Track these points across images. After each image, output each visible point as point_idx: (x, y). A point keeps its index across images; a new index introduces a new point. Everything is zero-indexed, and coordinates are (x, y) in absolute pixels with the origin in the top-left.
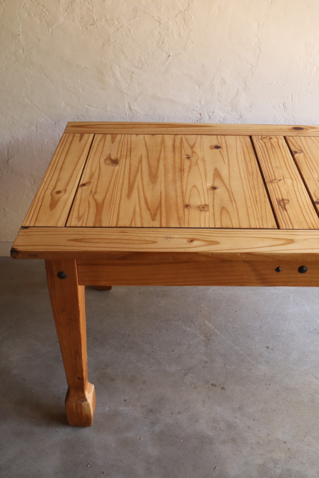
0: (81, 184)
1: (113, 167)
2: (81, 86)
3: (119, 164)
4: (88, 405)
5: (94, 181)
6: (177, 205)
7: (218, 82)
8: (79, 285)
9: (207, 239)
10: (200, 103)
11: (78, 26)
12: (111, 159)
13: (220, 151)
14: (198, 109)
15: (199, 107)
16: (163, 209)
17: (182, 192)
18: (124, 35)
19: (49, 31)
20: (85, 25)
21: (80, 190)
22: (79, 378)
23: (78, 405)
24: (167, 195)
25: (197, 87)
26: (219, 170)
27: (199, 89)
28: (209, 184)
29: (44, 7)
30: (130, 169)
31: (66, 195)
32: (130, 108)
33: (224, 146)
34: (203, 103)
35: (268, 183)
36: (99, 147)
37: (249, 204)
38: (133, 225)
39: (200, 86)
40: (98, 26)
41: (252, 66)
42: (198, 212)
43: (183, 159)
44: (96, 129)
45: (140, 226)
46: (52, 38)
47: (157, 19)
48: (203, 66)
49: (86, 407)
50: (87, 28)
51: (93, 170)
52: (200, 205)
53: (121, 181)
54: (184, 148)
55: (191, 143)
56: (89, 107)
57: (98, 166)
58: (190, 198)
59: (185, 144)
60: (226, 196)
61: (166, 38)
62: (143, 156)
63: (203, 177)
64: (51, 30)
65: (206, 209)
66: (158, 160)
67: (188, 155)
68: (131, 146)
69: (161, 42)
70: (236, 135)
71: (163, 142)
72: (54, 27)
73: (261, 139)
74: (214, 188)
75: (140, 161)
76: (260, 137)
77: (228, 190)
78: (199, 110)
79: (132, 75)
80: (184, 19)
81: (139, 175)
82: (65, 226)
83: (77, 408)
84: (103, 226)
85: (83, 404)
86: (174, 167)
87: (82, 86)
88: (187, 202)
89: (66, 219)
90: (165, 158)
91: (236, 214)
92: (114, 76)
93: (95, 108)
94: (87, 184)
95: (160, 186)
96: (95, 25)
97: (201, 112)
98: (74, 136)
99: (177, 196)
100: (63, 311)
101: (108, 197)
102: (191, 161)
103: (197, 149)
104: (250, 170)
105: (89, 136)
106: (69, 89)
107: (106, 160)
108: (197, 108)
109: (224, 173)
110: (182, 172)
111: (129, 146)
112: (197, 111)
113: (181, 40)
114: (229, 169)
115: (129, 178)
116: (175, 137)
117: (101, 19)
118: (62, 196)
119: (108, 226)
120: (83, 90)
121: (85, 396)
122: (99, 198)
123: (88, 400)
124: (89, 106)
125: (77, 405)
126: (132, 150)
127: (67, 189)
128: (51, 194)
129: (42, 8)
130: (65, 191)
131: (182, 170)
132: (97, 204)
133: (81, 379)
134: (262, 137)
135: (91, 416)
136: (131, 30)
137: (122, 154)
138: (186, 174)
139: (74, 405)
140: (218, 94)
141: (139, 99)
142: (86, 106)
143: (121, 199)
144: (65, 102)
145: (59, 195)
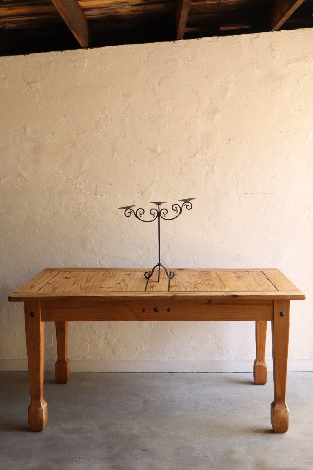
0: (48, 283)
4: (42, 410)
5: (55, 283)
7: (152, 246)
8: (41, 321)
11: (71, 216)
12: (66, 278)
13: (129, 275)
18: (97, 221)
21: (46, 285)
22: (37, 389)
23: (36, 410)
24: (92, 285)
25: (140, 250)
26: (125, 280)
28: (117, 283)
32: (100, 263)
34: (144, 260)
36: (61, 275)
39: (141, 249)
40: (83, 216)
41: (172, 237)
46: (56, 223)
47: (116, 211)
48: (143, 237)
49: (40, 411)
50: (76, 217)
55: (114, 273)
58: (104, 286)
61: (121, 222)
64: (55, 218)
67: (110, 276)
69: (118, 224)
72: (57, 217)
75: (83, 278)
77: (126, 284)
79: (101, 243)
81: (80, 281)
85: (39, 409)
87: (71, 250)
89: (37, 291)
90: (97, 277)
92: (91, 244)
94: (51, 283)
96: (81, 215)
97: (143, 265)
101: (61, 286)
102: (111, 278)
103: (117, 275)
104: (142, 280)
106: (64, 252)
112: (141, 265)
115: (74, 282)
117: (84, 212)
118: (37, 286)
120: (72, 253)
121: (40, 404)
122: (55, 286)
123: (42, 407)
124: (76, 262)
128: (31, 285)
129: (51, 207)
130: (39, 285)
131: (104, 280)
133: (39, 390)
135: (43, 420)
136: (101, 218)
138: (106, 281)
140: (153, 254)
141: (106, 257)
142: (74, 263)
143: (68, 286)
144: (61, 261)
145: (35, 286)
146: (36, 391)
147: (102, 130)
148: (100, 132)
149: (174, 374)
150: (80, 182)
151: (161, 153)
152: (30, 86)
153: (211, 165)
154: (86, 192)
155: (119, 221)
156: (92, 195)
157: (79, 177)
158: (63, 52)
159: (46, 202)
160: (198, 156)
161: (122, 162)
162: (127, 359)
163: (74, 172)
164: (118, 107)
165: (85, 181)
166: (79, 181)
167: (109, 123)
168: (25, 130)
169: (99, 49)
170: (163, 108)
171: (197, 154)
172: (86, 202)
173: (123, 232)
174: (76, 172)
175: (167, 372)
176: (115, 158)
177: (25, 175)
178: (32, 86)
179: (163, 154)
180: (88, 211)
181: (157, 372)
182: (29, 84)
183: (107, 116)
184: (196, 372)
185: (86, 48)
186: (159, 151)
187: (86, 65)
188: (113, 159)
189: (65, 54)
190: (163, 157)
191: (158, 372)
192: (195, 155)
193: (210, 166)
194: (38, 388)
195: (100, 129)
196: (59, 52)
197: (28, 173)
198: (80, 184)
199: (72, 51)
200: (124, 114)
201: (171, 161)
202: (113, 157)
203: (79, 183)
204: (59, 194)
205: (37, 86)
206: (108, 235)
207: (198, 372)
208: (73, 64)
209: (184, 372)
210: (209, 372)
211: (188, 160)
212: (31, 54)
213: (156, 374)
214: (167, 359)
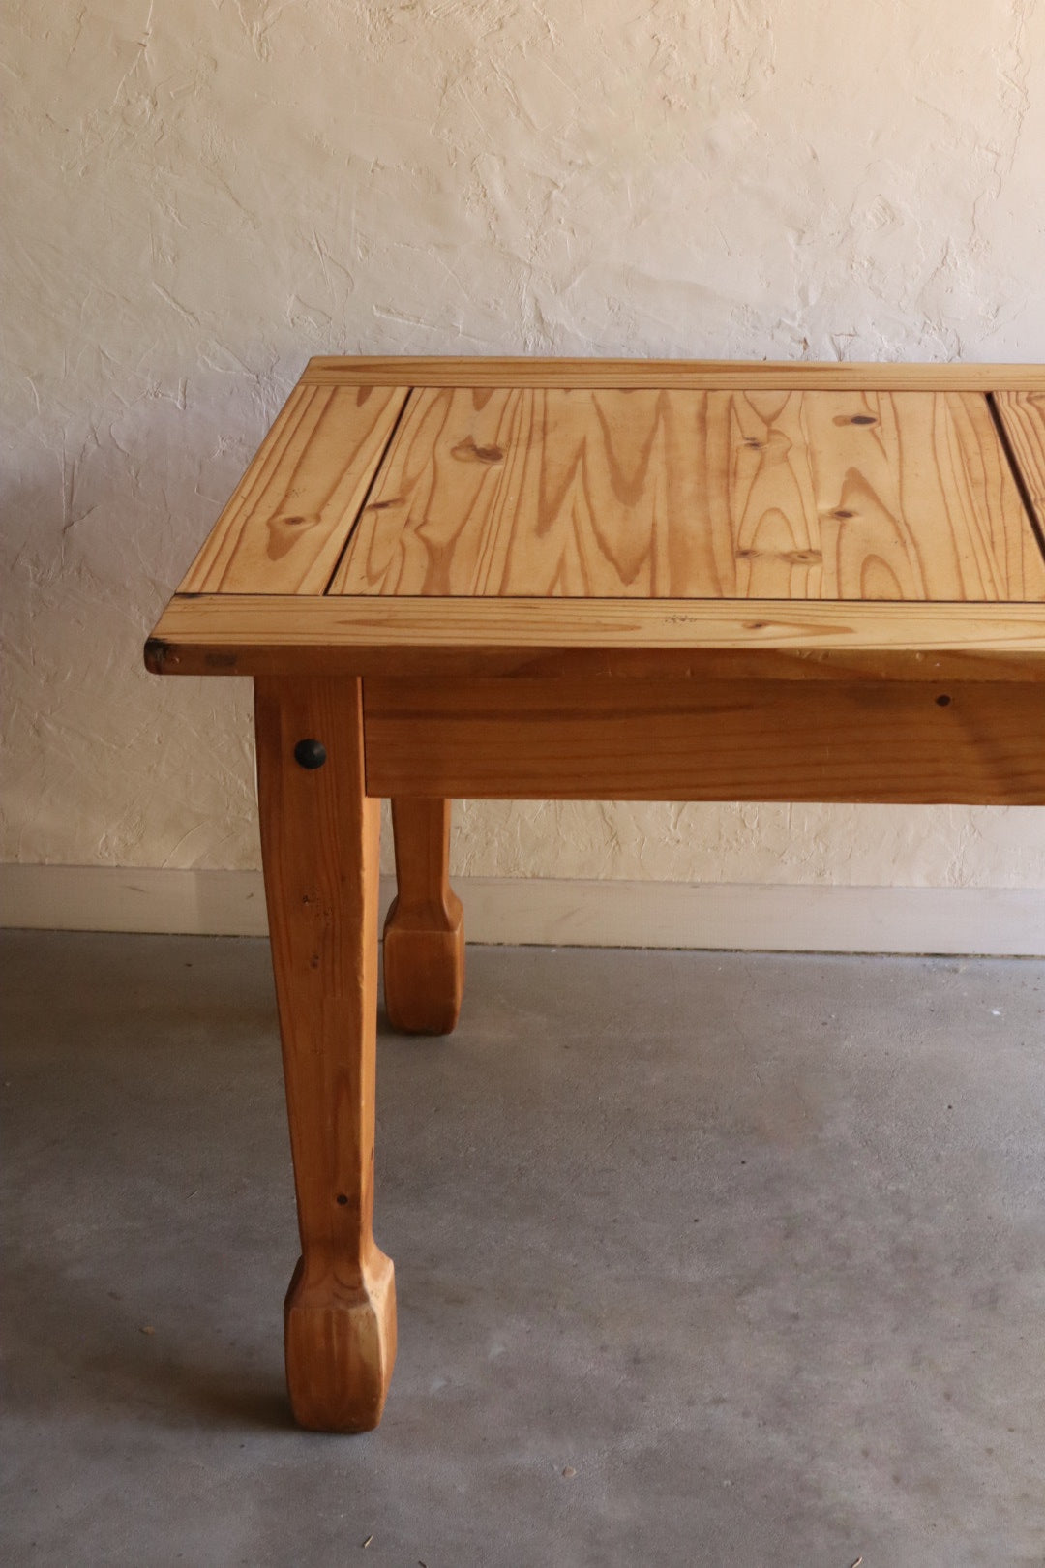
0: (370, 502)
1: (483, 467)
2: (359, 236)
3: (504, 459)
4: (371, 1318)
5: (417, 499)
6: (709, 550)
7: (870, 217)
8: (368, 794)
9: (813, 623)
10: (805, 301)
11: (359, 13)
12: (474, 448)
13: (872, 431)
14: (796, 324)
15: (798, 317)
16: (662, 560)
17: (731, 524)
18: (524, 45)
19: (251, 30)
20: (385, 9)
21: (368, 518)
22: (342, 1200)
23: (334, 1317)
24: (674, 530)
25: (791, 239)
26: (865, 474)
27: (799, 244)
28: (827, 505)
30: (543, 470)
31: (321, 529)
32: (540, 318)
33: (887, 414)
34: (812, 302)
35: (1039, 503)
36: (428, 419)
37: (964, 549)
38: (557, 592)
39: (801, 234)
40: (431, 12)
41: (998, 155)
42: (787, 566)
43: (733, 447)
44: (414, 376)
45: (581, 594)
46: (261, 56)
48: (814, 156)
49: (361, 1326)
50: (389, 21)
51: (412, 472)
52: (792, 552)
53: (512, 498)
54: (738, 421)
55: (768, 411)
56: (385, 316)
57: (430, 464)
58: (755, 536)
59: (743, 411)
60: (884, 532)
61: (675, 55)
62: (590, 441)
63: (807, 488)
64: (258, 26)
65: (811, 559)
66: (646, 450)
67: (753, 439)
68: (545, 415)
70: (935, 391)
71: (662, 408)
72: (270, 16)
73: (1029, 400)
74: (843, 514)
75: (581, 452)
76: (1023, 396)
77: (892, 518)
78: (800, 326)
79: (550, 192)
81: (576, 485)
82: (326, 593)
83: (328, 1336)
84: (454, 593)
85: (353, 1312)
86: (703, 465)
87: (361, 234)
88: (745, 544)
89: (328, 579)
90: (669, 446)
91: (916, 570)
92: (485, 196)
93: (409, 320)
94: (391, 505)
95: (653, 508)
96: (418, 7)
97: (806, 334)
98: (334, 392)
99: (710, 533)
100: (306, 899)
101: (469, 530)
102: (763, 455)
103: (788, 425)
104: (978, 473)
105: (392, 394)
106: (316, 248)
107: (454, 450)
108: (793, 317)
109: (883, 478)
110: (731, 480)
111: (539, 418)
112: (790, 329)
113: (731, 61)
114: (901, 473)
115: (542, 493)
116: (706, 396)
118: (309, 528)
119: (471, 594)
120: (366, 251)
121: (360, 1281)
122: (438, 534)
123: (372, 1298)
124: (389, 311)
125: (328, 1317)
126: (549, 426)
127: (323, 514)
128: (269, 524)
130: (318, 518)
131: (729, 473)
132: (430, 548)
133: (350, 1202)
134: (1033, 396)
135: (380, 1374)
136: (551, 27)
137: (515, 436)
138: (743, 484)
139: (319, 1322)
140: (872, 264)
141: (575, 284)
142: (377, 314)
143: (512, 537)
144: (297, 297)
145: (296, 528)
146: (336, 1205)
149: (963, 966)
155: (662, 48)
162: (688, 879)
175: (918, 955)
181: (857, 954)
194: (348, 1195)
209: (1017, 957)
213: (856, 961)
214: (920, 881)
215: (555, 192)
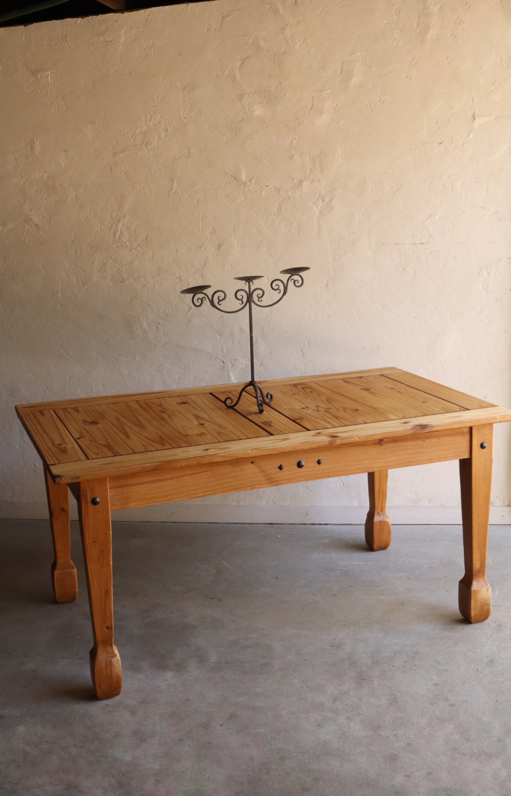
7: (236, 330)
11: (110, 284)
18: (149, 290)
19: (84, 288)
20: (116, 283)
25: (218, 336)
27: (220, 337)
29: (80, 268)
34: (224, 352)
39: (220, 335)
40: (127, 283)
41: (267, 315)
46: (86, 294)
47: (178, 276)
50: (117, 285)
64: (86, 287)
72: (88, 285)
80: (202, 276)
87: (112, 337)
92: (142, 327)
93: (124, 358)
96: (124, 282)
106: (101, 340)
108: (220, 356)
112: (220, 359)
117: (130, 278)
120: (114, 341)
129: (78, 269)
136: (156, 286)
140: (239, 342)
142: (117, 356)
147: (152, 145)
148: (149, 148)
149: (275, 526)
150: (121, 230)
151: (248, 181)
152: (36, 76)
153: (327, 200)
154: (131, 245)
156: (140, 250)
157: (119, 222)
158: (86, 19)
159: (70, 262)
160: (305, 185)
161: (186, 196)
162: (203, 504)
163: (112, 214)
164: (176, 107)
165: (128, 228)
166: (119, 228)
167: (163, 134)
168: (32, 149)
169: (142, 12)
170: (247, 108)
171: (305, 182)
172: (132, 262)
173: (191, 308)
174: (114, 213)
175: (265, 524)
176: (173, 191)
177: (36, 220)
178: (39, 76)
179: (249, 183)
180: (135, 276)
181: (249, 524)
182: (34, 73)
183: (159, 122)
184: (310, 524)
185: (121, 11)
186: (244, 178)
187: (123, 39)
188: (171, 192)
189: (89, 22)
190: (250, 188)
191: (251, 524)
192: (301, 183)
193: (325, 201)
195: (149, 143)
196: (80, 20)
197: (40, 217)
198: (121, 232)
199: (100, 16)
200: (185, 120)
201: (264, 194)
202: (172, 190)
203: (119, 231)
204: (90, 249)
205: (48, 77)
206: (167, 312)
207: (313, 524)
208: (102, 39)
209: (292, 524)
210: (331, 524)
211: (290, 192)
212: (35, 23)
213: (248, 525)
214: (264, 504)
215: (159, 326)
